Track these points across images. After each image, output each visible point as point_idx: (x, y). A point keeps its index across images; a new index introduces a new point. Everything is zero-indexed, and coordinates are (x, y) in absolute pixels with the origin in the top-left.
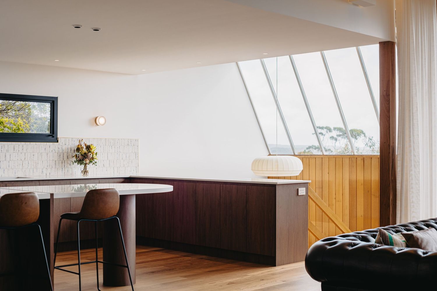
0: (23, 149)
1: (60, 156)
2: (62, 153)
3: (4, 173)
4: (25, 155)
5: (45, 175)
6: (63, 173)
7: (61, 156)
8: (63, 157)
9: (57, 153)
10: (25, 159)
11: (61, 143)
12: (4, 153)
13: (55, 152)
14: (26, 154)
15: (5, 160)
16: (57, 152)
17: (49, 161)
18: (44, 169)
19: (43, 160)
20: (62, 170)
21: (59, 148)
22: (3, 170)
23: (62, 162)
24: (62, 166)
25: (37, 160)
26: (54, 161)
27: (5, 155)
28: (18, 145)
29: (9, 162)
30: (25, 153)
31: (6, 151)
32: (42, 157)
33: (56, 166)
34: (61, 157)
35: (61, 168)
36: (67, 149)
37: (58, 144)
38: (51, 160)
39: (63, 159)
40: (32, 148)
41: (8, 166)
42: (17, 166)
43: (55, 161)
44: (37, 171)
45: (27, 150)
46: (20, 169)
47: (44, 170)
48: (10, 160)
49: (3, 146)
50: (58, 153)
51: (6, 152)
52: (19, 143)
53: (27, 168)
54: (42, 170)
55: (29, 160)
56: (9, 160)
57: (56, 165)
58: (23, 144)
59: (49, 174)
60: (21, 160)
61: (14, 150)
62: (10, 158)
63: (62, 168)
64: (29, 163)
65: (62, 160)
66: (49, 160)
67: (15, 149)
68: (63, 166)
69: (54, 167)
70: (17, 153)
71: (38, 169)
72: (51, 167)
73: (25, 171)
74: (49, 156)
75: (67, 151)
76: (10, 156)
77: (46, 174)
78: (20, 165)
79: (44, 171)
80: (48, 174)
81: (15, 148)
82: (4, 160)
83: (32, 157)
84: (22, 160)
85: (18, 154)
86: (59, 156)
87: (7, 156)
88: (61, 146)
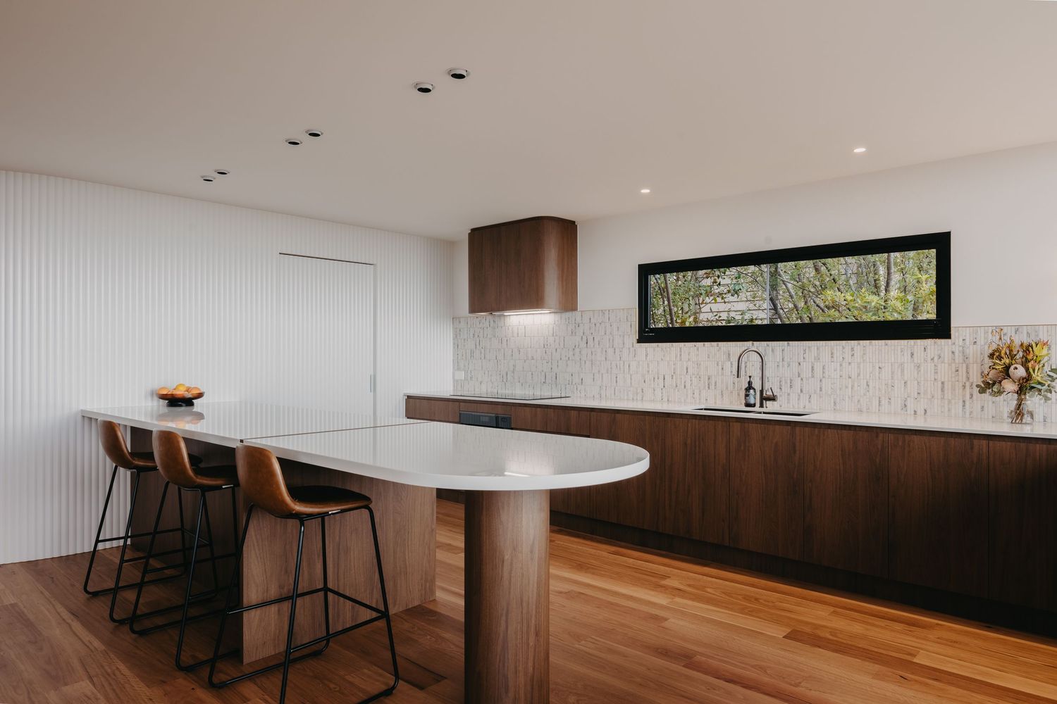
0: (853, 355)
1: (957, 371)
2: (964, 365)
3: (810, 402)
4: (859, 367)
5: (913, 413)
6: (968, 414)
7: (960, 370)
8: (968, 373)
9: (947, 365)
10: (859, 375)
11: (961, 340)
12: (810, 363)
13: (943, 362)
14: (862, 366)
15: (813, 377)
16: (946, 361)
17: (922, 383)
18: (908, 399)
19: (906, 379)
20: (964, 406)
21: (953, 352)
22: (808, 397)
23: (964, 387)
24: (964, 396)
25: (890, 378)
26: (940, 383)
27: (812, 367)
28: (841, 347)
29: (821, 381)
30: (859, 364)
31: (815, 359)
32: (903, 371)
33: (946, 395)
34: (960, 373)
35: (961, 401)
36: (981, 354)
37: (950, 343)
38: (929, 379)
39: (968, 378)
40: (877, 353)
41: (819, 389)
42: (840, 389)
43: (943, 383)
44: (889, 403)
45: (863, 358)
46: (847, 397)
47: (910, 403)
48: (823, 377)
49: (807, 349)
50: (950, 365)
51: (813, 360)
52: (844, 342)
53: (865, 395)
54: (905, 401)
55: (868, 377)
56: (821, 376)
57: (946, 392)
58: (853, 345)
59: (923, 412)
60: (850, 377)
61: (832, 357)
62: (823, 372)
63: (964, 401)
64: (868, 385)
65: (964, 381)
66: (922, 379)
67: (835, 356)
68: (968, 396)
69: (939, 397)
70: (839, 364)
71: (892, 399)
72: (929, 397)
73: (859, 401)
74: (922, 371)
75: (979, 361)
76: (824, 368)
77: (915, 411)
78: (847, 387)
79: (908, 403)
80: (920, 412)
81: (835, 352)
82: (810, 375)
83: (877, 374)
84: (853, 377)
85: (841, 365)
86: (954, 370)
87: (815, 368)
88: (961, 348)
